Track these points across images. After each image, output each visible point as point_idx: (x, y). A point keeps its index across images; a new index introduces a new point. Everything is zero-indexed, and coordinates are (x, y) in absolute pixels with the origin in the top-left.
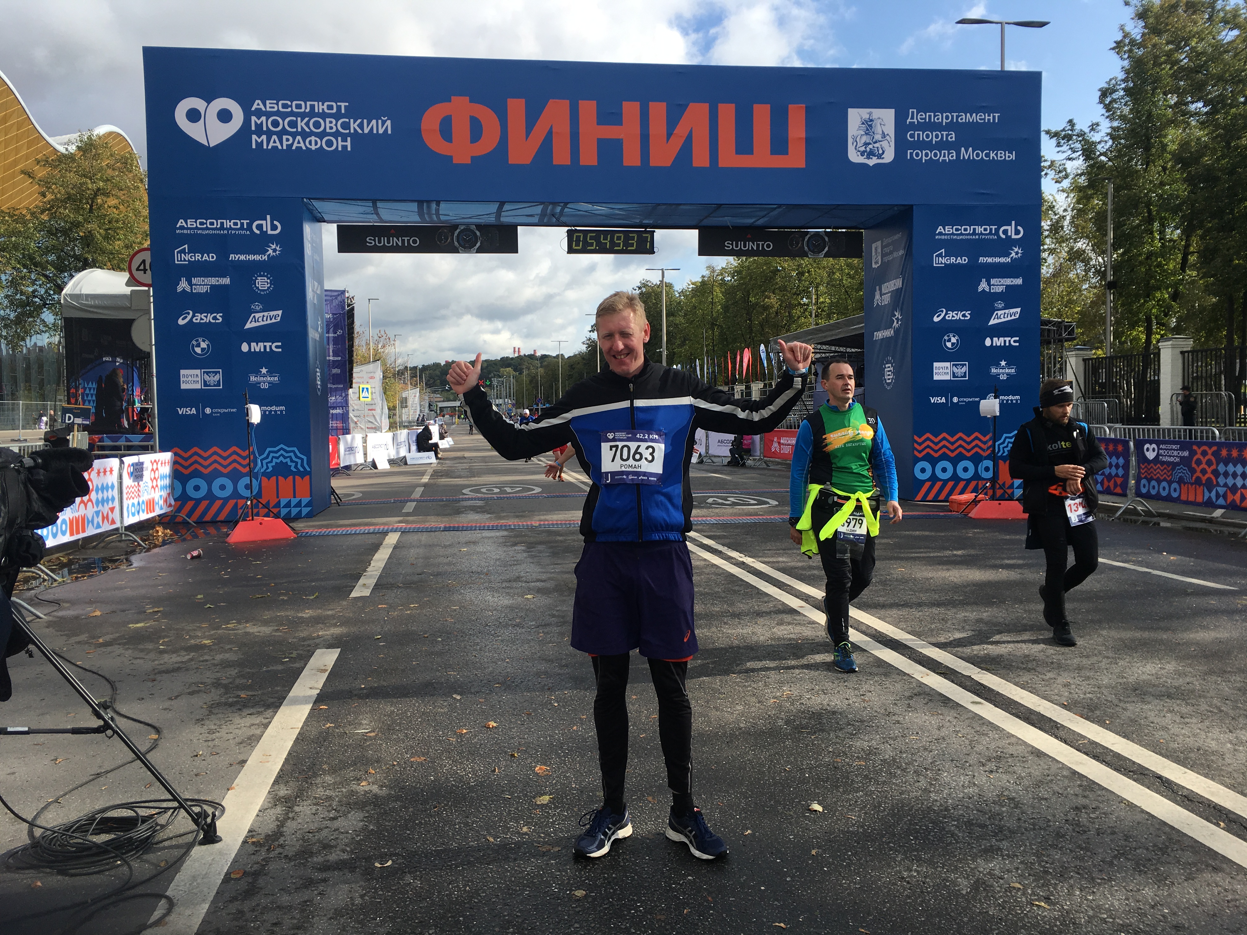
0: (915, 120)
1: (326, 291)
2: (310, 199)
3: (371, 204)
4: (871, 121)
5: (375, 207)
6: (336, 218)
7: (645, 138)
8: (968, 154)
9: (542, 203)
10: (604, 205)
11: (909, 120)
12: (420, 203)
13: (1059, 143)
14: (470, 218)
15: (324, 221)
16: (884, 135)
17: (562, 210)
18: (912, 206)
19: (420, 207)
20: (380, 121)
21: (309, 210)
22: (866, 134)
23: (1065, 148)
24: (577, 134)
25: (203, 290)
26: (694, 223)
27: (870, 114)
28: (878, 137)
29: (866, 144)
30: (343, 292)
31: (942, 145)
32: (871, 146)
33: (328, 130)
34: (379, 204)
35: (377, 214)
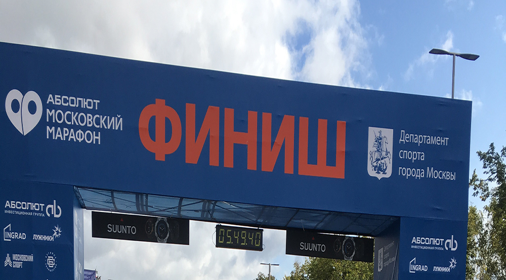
0: (404, 140)
1: (85, 270)
2: (77, 187)
3: (110, 194)
4: (381, 139)
5: (112, 196)
6: (91, 205)
7: (259, 144)
8: (431, 173)
9: (203, 200)
10: (237, 204)
11: (400, 140)
12: (137, 194)
13: (485, 164)
14: (164, 210)
15: (85, 208)
16: (387, 153)
17: (214, 207)
18: (400, 217)
19: (137, 198)
20: (116, 118)
21: (77, 196)
22: (378, 150)
23: (488, 169)
24: (223, 138)
25: (18, 265)
26: (284, 224)
27: (380, 132)
28: (384, 154)
29: (378, 160)
30: (94, 272)
31: (418, 165)
32: (379, 162)
33: (88, 125)
34: (115, 195)
35: (114, 203)
